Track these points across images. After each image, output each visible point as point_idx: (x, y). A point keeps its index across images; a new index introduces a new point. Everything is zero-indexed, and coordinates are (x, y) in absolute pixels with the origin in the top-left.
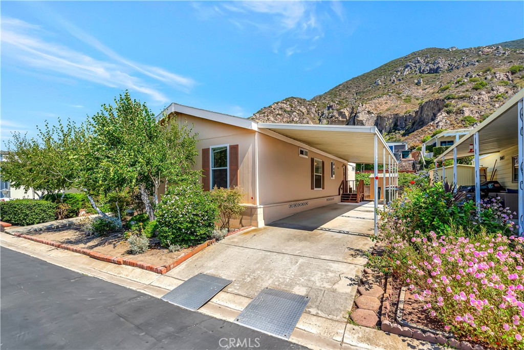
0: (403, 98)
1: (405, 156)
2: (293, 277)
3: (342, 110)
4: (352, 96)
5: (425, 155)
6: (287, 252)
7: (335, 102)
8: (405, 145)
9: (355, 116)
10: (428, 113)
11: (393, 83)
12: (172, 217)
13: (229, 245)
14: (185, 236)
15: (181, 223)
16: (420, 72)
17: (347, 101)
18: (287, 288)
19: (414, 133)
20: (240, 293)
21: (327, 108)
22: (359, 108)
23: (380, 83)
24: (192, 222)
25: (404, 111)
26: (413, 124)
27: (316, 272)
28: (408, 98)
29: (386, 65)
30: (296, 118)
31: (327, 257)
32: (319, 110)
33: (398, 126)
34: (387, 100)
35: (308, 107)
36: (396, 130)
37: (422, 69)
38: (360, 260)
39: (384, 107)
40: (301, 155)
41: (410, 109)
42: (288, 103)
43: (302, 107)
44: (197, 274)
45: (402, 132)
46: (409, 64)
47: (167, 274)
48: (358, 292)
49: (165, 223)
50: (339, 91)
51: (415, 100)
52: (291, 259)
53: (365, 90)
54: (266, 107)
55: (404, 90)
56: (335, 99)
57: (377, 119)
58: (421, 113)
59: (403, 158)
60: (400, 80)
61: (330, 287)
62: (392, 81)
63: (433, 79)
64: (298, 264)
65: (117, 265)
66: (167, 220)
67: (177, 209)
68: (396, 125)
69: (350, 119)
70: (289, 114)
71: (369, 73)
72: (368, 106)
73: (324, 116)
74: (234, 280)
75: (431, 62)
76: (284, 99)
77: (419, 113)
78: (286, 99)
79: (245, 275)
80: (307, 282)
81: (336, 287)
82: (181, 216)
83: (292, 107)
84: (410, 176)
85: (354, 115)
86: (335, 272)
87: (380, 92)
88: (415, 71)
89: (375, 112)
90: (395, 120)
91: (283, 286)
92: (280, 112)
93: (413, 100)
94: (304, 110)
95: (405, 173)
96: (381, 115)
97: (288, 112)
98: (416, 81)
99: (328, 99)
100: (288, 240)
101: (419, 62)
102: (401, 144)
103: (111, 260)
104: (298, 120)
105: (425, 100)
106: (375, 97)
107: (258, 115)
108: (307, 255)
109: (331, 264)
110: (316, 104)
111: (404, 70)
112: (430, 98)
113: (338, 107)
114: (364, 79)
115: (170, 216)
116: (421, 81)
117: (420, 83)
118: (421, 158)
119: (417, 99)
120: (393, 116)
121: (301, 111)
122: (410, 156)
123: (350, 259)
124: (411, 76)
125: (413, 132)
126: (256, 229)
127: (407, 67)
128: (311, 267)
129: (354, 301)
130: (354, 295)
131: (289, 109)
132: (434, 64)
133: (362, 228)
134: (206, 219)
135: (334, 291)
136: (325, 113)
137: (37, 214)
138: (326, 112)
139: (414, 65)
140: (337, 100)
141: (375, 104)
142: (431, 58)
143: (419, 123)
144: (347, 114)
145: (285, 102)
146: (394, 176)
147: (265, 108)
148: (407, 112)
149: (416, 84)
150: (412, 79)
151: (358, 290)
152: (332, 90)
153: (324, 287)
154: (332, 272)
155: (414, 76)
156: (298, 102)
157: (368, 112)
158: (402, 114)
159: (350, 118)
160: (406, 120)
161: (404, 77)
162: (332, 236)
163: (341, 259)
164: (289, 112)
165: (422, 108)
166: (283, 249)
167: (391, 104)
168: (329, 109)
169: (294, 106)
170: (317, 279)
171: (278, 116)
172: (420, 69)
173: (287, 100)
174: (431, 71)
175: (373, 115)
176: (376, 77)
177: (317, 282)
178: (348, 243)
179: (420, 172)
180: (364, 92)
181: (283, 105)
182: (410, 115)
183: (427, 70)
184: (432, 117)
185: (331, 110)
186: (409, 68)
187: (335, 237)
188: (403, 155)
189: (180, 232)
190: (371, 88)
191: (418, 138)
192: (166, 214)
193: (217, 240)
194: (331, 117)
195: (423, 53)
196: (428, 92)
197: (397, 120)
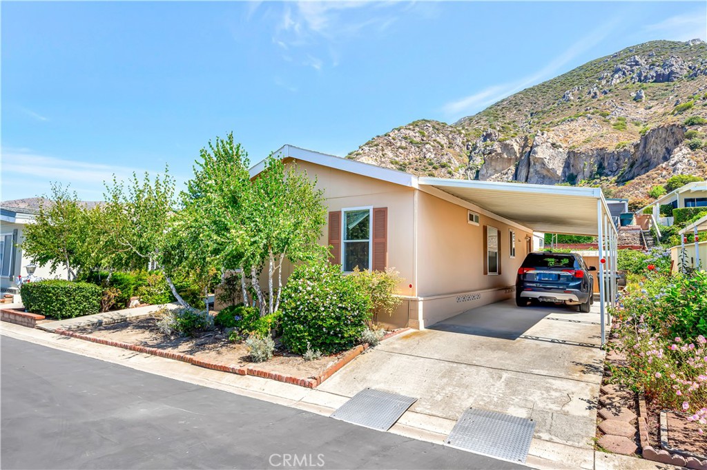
0: (612, 122)
1: (625, 222)
2: (501, 395)
3: (508, 142)
4: (524, 118)
5: (659, 222)
6: (481, 364)
7: (495, 128)
8: (624, 204)
9: (530, 152)
10: (656, 148)
11: (593, 97)
12: (309, 310)
13: (391, 352)
14: (326, 338)
15: (322, 320)
16: (640, 80)
17: (515, 127)
18: (499, 409)
19: (633, 181)
20: (434, 413)
21: (482, 138)
22: (536, 138)
23: (572, 98)
24: (338, 318)
25: (615, 143)
26: (632, 166)
27: (532, 390)
28: (621, 122)
29: (581, 68)
30: (430, 154)
31: (542, 372)
32: (468, 141)
33: (604, 168)
34: (584, 126)
35: (450, 136)
36: (601, 174)
37: (644, 74)
38: (591, 377)
39: (581, 137)
40: (470, 222)
41: (625, 141)
42: (417, 129)
43: (441, 135)
44: (361, 389)
45: (613, 179)
46: (620, 66)
47: (318, 387)
48: (600, 415)
49: (299, 318)
50: (501, 110)
51: (633, 125)
52: (491, 373)
53: (546, 109)
54: (380, 135)
55: (613, 109)
56: (495, 123)
57: (569, 157)
58: (645, 147)
59: (622, 225)
60: (606, 93)
61: (559, 409)
62: (592, 94)
63: (663, 92)
64: (503, 380)
65: (239, 376)
66: (302, 314)
67: (317, 299)
68: (601, 166)
69: (521, 156)
70: (419, 147)
71: (553, 82)
72: (552, 135)
73: (477, 151)
74: (418, 397)
75: (658, 64)
76: (411, 122)
77: (641, 148)
78: (414, 122)
79: (432, 392)
80: (524, 402)
81: (566, 408)
82: (323, 309)
83: (424, 136)
84: (636, 256)
85: (528, 149)
86: (560, 391)
87: (572, 112)
88: (632, 78)
89: (564, 145)
90: (599, 158)
91: (492, 407)
92: (404, 144)
93: (630, 126)
94: (444, 141)
95: (627, 250)
96: (576, 150)
97: (416, 144)
98: (634, 95)
99: (483, 123)
100: (475, 348)
101: (637, 63)
102: (618, 202)
103: (229, 369)
104: (433, 156)
105: (652, 126)
106: (564, 121)
107: (366, 148)
108: (512, 368)
109: (550, 380)
110: (463, 131)
111: (612, 76)
112: (660, 123)
113: (502, 137)
114: (544, 90)
115: (306, 309)
116: (643, 95)
117: (641, 97)
118: (653, 226)
119: (637, 125)
120: (595, 152)
121: (439, 143)
122: (634, 220)
123: (577, 375)
124: (624, 87)
125: (632, 178)
126: (417, 332)
127: (616, 71)
128: (523, 383)
129: (598, 427)
130: (595, 419)
131: (418, 139)
132: (663, 66)
133: (577, 334)
134: (356, 314)
135: (566, 414)
136: (478, 145)
137: (77, 302)
138: (480, 144)
139: (629, 68)
140: (498, 125)
141: (564, 131)
142: (658, 56)
143: (641, 164)
144: (516, 148)
145: (411, 127)
146: (608, 255)
147: (378, 136)
148: (619, 145)
149: (635, 100)
150: (627, 92)
151: (598, 413)
152: (490, 108)
153: (550, 409)
154: (556, 390)
155: (630, 85)
156: (434, 127)
157: (553, 144)
158: (611, 149)
159: (522, 154)
160: (618, 159)
161: (613, 87)
162: (537, 345)
163: (563, 375)
164: (418, 143)
165: (645, 138)
166: (472, 360)
167: (591, 132)
168: (485, 140)
169: (426, 134)
170: (536, 399)
171: (400, 150)
172: (640, 75)
173: (415, 124)
174: (659, 78)
175: (560, 150)
176: (564, 87)
177: (538, 402)
178: (564, 354)
179: (653, 249)
180: (544, 112)
181: (408, 132)
182: (625, 150)
183: (652, 77)
184: (665, 154)
185: (488, 141)
186: (620, 73)
187: (541, 346)
188: (621, 220)
189: (320, 333)
190: (556, 105)
191: (642, 190)
192: (301, 307)
193: (372, 345)
194: (490, 153)
195: (644, 49)
196: (655, 113)
197: (603, 159)
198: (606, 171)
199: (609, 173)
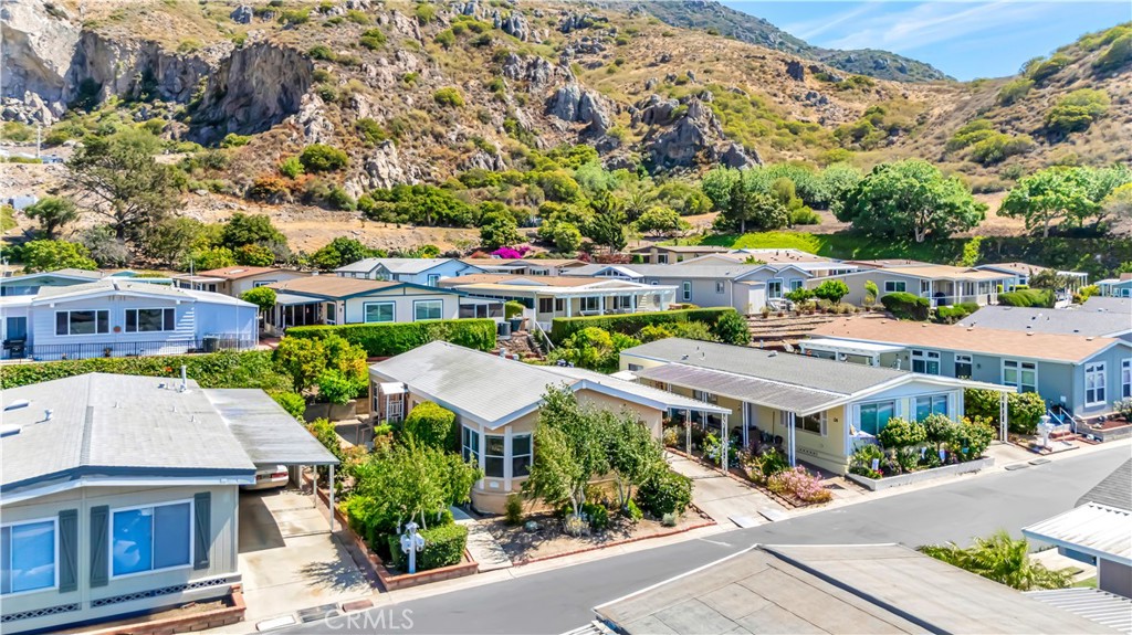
25: (175, 38)
26: (219, 97)
33: (158, 83)
36: (152, 94)
41: (188, 35)
45: (176, 107)
57: (83, 41)
68: (149, 77)
77: (234, 67)
89: (71, 15)
90: (146, 59)
96: (98, 32)
120: (138, 46)
148: (186, 45)
157: (49, 8)
158: (169, 48)
160: (185, 72)
165: (243, 53)
175: (65, 23)
182: (199, 59)
184: (283, 97)
197: (154, 63)
198: (161, 89)
199: (167, 94)
